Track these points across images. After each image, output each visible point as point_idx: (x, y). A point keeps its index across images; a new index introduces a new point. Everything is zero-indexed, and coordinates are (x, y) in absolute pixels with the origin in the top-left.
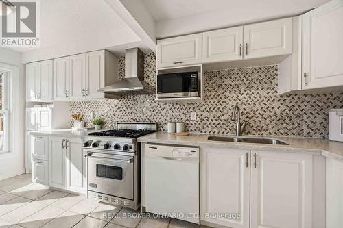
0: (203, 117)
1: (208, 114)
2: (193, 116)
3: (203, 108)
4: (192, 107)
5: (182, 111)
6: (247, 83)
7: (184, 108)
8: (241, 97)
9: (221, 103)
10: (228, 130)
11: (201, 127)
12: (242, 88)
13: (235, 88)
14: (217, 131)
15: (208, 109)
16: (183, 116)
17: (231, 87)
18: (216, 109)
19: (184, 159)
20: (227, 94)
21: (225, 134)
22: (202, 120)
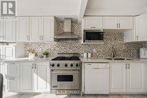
0: (98, 51)
1: (100, 50)
2: (94, 50)
3: (98, 47)
4: (94, 46)
5: (90, 48)
6: (114, 38)
7: (90, 47)
8: (112, 43)
9: (105, 45)
10: (108, 56)
11: (97, 55)
12: (113, 39)
13: (110, 40)
14: (103, 56)
15: (100, 47)
16: (90, 50)
17: (109, 39)
18: (103, 47)
19: (104, 68)
20: (107, 42)
21: (106, 57)
22: (98, 52)
